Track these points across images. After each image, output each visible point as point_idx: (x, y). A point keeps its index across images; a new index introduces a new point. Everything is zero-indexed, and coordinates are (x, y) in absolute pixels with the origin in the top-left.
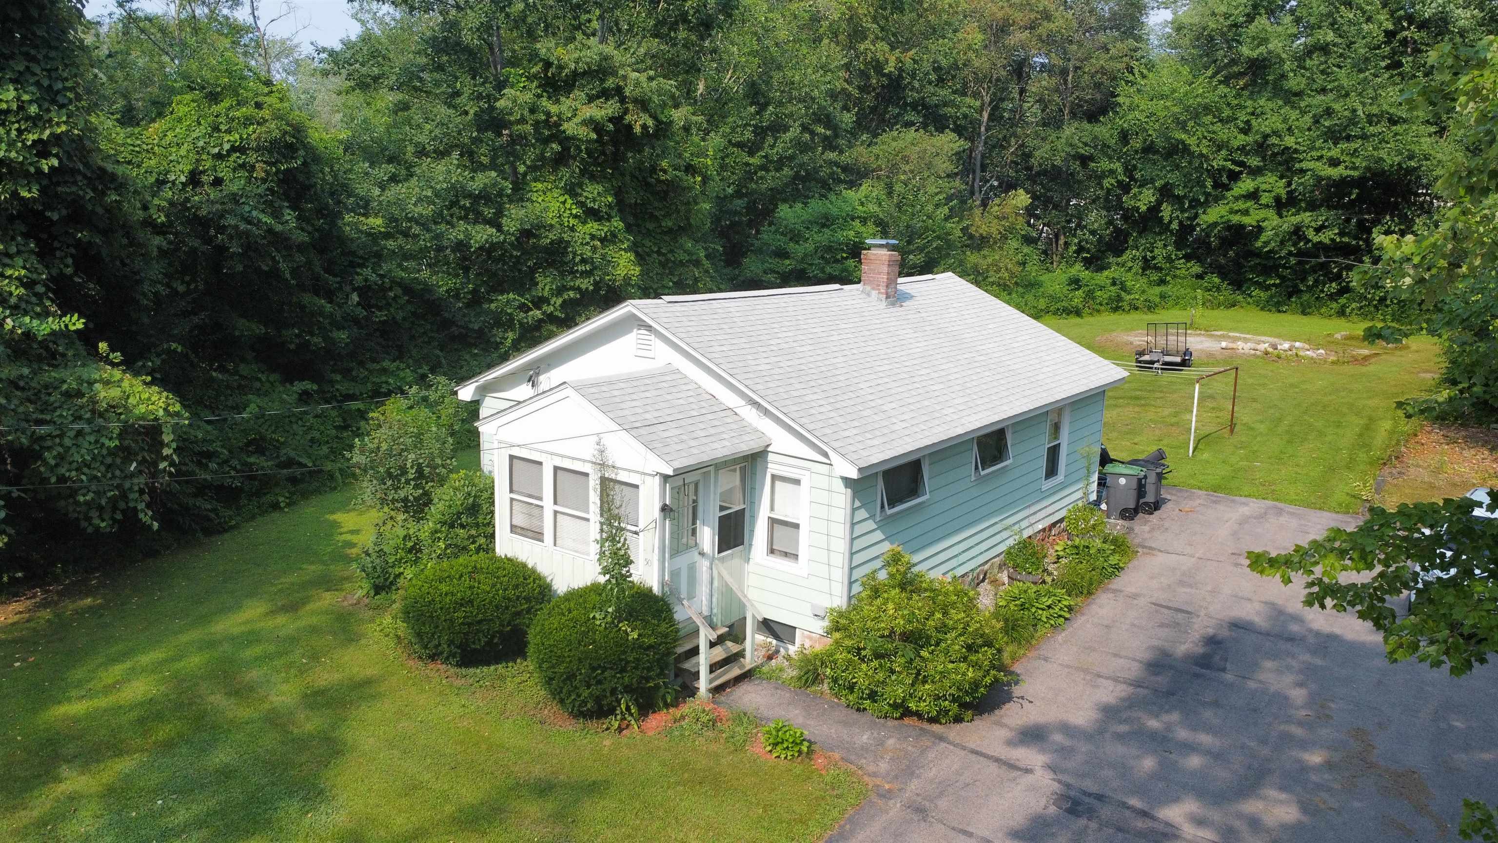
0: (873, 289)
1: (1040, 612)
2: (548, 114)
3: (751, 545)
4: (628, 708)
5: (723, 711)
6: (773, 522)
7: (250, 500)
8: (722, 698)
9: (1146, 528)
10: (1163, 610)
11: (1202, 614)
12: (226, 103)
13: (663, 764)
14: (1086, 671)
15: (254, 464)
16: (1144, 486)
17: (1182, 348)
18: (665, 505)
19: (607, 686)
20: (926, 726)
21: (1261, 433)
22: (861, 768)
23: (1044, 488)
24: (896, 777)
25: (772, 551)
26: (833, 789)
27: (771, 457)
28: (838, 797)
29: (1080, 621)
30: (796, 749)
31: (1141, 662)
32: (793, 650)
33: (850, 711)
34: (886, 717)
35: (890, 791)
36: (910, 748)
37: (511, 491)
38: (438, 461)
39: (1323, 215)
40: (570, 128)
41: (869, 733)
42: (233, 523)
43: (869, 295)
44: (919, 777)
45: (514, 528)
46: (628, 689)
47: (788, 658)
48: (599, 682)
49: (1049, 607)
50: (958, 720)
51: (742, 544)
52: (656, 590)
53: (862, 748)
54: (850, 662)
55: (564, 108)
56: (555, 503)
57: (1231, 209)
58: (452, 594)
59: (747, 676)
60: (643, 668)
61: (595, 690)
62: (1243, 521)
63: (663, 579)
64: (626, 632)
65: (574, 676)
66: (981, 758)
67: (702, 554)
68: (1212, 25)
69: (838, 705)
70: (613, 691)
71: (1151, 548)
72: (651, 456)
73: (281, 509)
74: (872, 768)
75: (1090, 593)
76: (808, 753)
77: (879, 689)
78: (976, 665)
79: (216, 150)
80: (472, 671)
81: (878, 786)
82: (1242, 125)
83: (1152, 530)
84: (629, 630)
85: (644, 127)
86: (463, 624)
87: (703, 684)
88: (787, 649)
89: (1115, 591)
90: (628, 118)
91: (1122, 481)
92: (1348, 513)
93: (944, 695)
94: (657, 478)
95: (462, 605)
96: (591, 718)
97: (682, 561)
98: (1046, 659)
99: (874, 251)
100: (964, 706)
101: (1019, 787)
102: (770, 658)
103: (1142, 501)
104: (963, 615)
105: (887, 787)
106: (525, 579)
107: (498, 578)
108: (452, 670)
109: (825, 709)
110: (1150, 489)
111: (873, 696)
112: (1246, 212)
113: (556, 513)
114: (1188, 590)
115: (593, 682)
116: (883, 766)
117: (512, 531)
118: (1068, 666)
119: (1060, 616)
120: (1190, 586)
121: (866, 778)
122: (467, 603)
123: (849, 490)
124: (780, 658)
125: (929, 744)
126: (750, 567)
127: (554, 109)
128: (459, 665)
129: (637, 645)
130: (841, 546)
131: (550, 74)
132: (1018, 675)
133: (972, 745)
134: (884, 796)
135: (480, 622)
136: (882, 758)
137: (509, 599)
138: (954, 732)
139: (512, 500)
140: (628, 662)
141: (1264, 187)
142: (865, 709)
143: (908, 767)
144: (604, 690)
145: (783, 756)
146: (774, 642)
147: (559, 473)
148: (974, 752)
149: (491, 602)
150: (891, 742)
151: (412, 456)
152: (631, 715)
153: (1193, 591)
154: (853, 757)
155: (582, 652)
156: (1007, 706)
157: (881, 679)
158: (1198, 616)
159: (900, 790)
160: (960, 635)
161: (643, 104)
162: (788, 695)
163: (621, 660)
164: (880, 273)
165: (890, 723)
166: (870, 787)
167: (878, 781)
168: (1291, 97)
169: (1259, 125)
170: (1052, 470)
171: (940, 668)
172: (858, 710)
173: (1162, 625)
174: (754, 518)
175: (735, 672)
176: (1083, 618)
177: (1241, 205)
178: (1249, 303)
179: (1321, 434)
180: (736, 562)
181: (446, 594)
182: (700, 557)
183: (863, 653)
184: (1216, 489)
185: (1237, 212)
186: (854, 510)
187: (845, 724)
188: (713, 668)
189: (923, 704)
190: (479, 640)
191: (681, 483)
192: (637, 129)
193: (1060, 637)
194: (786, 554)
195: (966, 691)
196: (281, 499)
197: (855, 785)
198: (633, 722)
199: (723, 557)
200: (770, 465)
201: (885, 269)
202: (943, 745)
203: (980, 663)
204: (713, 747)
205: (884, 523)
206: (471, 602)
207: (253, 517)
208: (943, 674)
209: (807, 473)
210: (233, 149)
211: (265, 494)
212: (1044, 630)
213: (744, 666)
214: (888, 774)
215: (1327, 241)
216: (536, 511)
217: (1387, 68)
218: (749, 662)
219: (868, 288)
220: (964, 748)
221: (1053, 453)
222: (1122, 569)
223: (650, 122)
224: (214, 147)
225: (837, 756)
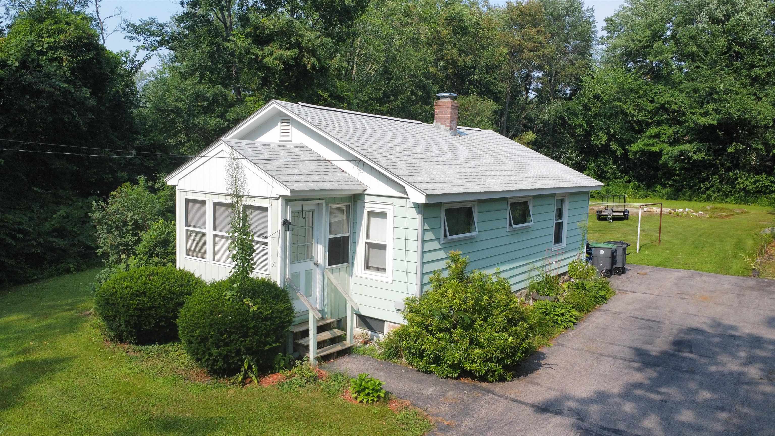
0: (442, 124)
1: (556, 317)
2: (257, 56)
3: (353, 263)
4: (250, 367)
5: (325, 373)
6: (369, 246)
7: (50, 266)
8: (326, 365)
9: (619, 281)
10: (639, 320)
11: (667, 322)
12: (47, 22)
13: (271, 406)
14: (593, 353)
15: (54, 242)
16: (615, 257)
17: (623, 209)
18: (286, 220)
19: (232, 347)
20: (478, 384)
21: (676, 245)
22: (426, 410)
23: (554, 249)
24: (454, 417)
25: (368, 267)
26: (403, 424)
27: (367, 198)
28: (406, 429)
29: (583, 325)
30: (376, 395)
31: (631, 348)
32: (382, 337)
33: (420, 374)
34: (447, 377)
35: (448, 426)
36: (465, 398)
37: (187, 225)
38: (149, 216)
39: (696, 145)
40: (269, 61)
41: (433, 388)
42: (36, 277)
43: (439, 128)
44: (472, 416)
45: (188, 252)
46: (250, 351)
47: (378, 343)
48: (226, 344)
49: (563, 314)
50: (502, 379)
51: (347, 262)
52: (279, 283)
53: (428, 397)
54: (420, 333)
55: (265, 52)
56: (214, 229)
57: (645, 143)
58: (131, 288)
59: (347, 352)
60: (262, 335)
61: (224, 351)
62: (679, 279)
63: (285, 275)
64: (248, 305)
65: (207, 339)
66: (520, 405)
67: (316, 264)
68: (632, 46)
69: (412, 370)
70: (238, 352)
71: (623, 290)
72: (276, 184)
73: (72, 272)
74: (435, 410)
75: (589, 311)
76: (385, 398)
77: (441, 354)
78: (515, 335)
79: (40, 48)
80: (144, 347)
81: (439, 422)
82: (650, 99)
83: (623, 282)
84: (251, 304)
85: (313, 66)
86: (136, 309)
87: (312, 354)
88: (378, 337)
89: (604, 311)
90: (304, 60)
91: (602, 252)
92: (745, 276)
93: (491, 358)
94: (280, 200)
95: (137, 296)
96: (223, 375)
97: (301, 267)
98: (563, 346)
99: (442, 100)
100: (506, 368)
101: (551, 424)
102: (366, 343)
103: (614, 267)
104: (504, 297)
105: (446, 423)
106: (189, 281)
107: (168, 279)
108: (132, 347)
109: (402, 373)
110: (619, 259)
111: (437, 360)
112: (653, 145)
113: (215, 236)
114: (654, 310)
115: (221, 344)
116: (444, 409)
117: (187, 254)
118: (580, 350)
119: (570, 321)
120: (654, 308)
121: (430, 417)
122: (141, 294)
123: (420, 215)
124: (373, 343)
125: (480, 395)
126: (353, 279)
127: (259, 53)
128: (138, 344)
129: (257, 316)
130: (415, 257)
131: (258, 33)
132: (545, 354)
133: (512, 396)
134: (443, 430)
135: (150, 308)
136: (443, 404)
137: (174, 293)
138: (499, 387)
139: (187, 231)
140: (249, 329)
141: (662, 131)
142: (431, 372)
143: (463, 410)
144: (230, 351)
145: (365, 401)
146: (370, 333)
147: (218, 208)
148: (513, 400)
149: (159, 295)
150: (450, 393)
151: (131, 214)
152: (253, 372)
153: (657, 311)
154: (420, 403)
155: (213, 320)
156: (538, 372)
157: (443, 346)
158: (665, 324)
159: (456, 426)
160: (503, 311)
161: (313, 52)
162: (376, 364)
163: (243, 326)
164: (446, 114)
165: (450, 381)
166: (433, 423)
167: (439, 419)
168: (674, 85)
169: (658, 99)
170: (558, 239)
171: (488, 335)
172: (426, 372)
173: (640, 328)
174: (355, 244)
175: (338, 348)
176: (586, 324)
177: (651, 141)
178: (655, 195)
179: (712, 245)
180: (342, 274)
181: (126, 288)
182: (315, 267)
183: (430, 328)
184: (657, 265)
185: (648, 145)
186: (424, 231)
187: (416, 381)
188: (320, 345)
189: (475, 365)
190: (150, 323)
191: (300, 209)
192: (309, 67)
193: (572, 333)
194: (378, 269)
195: (508, 355)
196: (71, 266)
197: (421, 422)
198: (254, 378)
199: (333, 269)
200: (366, 205)
201: (449, 110)
202: (490, 396)
203: (518, 332)
204: (313, 395)
205: (447, 246)
206: (144, 293)
207: (52, 276)
208: (490, 341)
209: (392, 207)
210: (50, 48)
211: (62, 263)
212: (560, 329)
213: (345, 345)
214: (447, 414)
215: (700, 158)
216: (202, 237)
217: (727, 66)
218: (348, 343)
219: (439, 124)
220: (506, 398)
221: (559, 227)
222: (608, 299)
223: (317, 63)
224: (38, 46)
225: (408, 402)
